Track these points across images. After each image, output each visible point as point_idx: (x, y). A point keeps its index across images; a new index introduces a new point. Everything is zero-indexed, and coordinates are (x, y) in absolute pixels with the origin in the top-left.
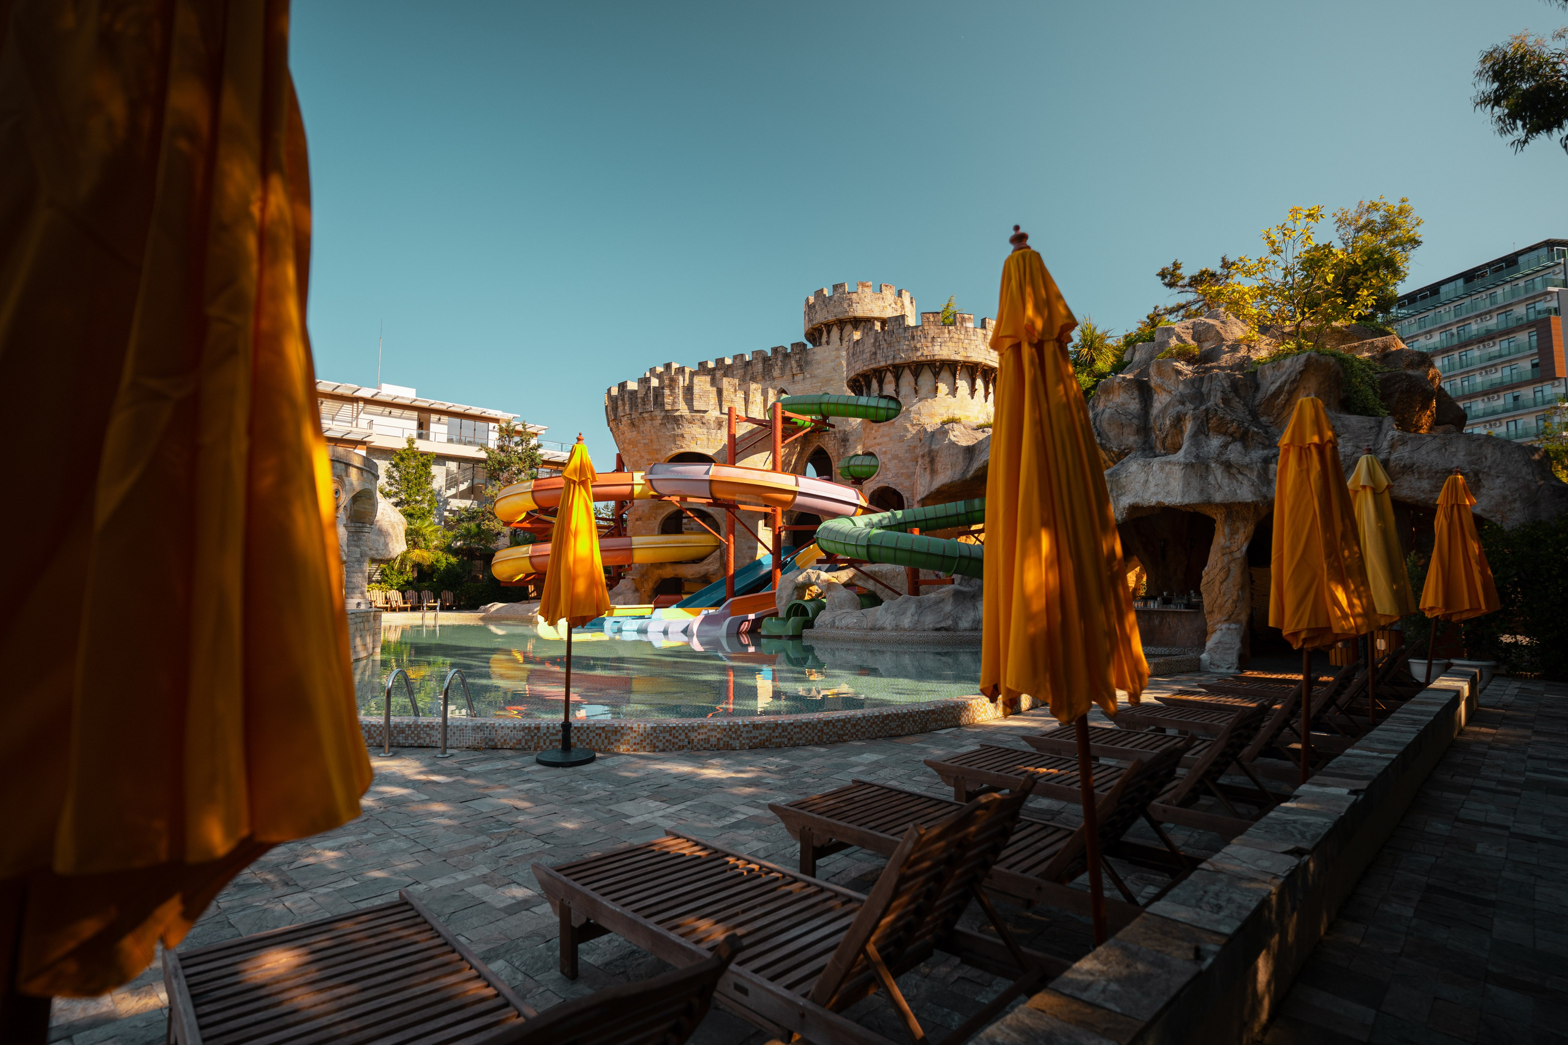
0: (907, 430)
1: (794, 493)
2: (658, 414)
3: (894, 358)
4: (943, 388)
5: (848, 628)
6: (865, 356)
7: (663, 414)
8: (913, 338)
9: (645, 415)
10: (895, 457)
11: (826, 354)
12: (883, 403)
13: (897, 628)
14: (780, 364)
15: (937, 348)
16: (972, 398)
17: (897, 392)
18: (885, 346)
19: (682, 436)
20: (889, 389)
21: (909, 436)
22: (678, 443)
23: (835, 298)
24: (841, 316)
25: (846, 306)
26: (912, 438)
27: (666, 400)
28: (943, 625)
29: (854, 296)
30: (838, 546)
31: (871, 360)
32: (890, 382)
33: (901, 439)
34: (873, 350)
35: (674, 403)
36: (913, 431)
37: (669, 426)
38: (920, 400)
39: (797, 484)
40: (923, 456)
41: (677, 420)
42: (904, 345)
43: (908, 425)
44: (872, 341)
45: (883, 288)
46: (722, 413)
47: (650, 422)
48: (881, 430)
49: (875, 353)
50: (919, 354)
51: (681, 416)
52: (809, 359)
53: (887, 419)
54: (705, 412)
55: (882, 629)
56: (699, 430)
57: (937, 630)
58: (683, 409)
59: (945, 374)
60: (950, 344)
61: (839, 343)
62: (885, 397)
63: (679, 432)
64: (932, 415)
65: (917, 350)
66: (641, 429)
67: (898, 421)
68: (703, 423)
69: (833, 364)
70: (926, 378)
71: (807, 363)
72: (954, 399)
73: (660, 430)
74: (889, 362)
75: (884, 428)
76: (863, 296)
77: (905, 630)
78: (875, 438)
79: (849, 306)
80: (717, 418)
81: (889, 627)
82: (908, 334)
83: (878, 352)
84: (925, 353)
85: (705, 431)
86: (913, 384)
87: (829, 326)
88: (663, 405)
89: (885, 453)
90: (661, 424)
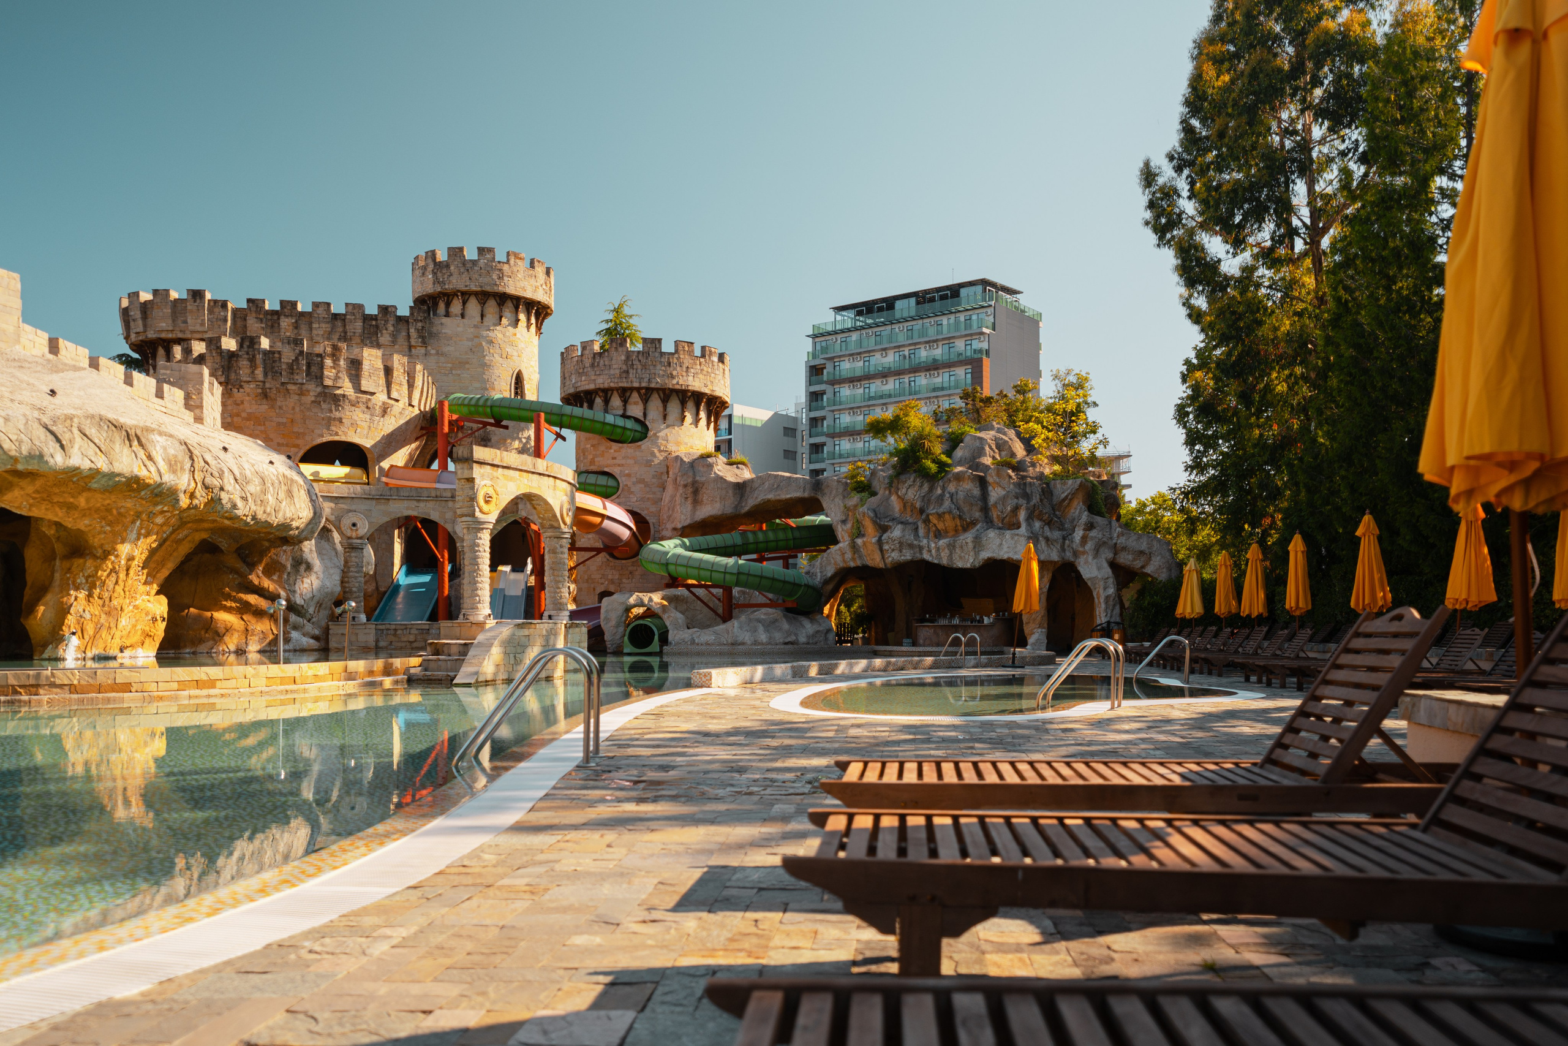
0: (655, 456)
2: (313, 389)
3: (649, 381)
4: (689, 418)
5: (707, 644)
6: (612, 372)
7: (319, 389)
8: (669, 364)
9: (290, 387)
10: (641, 481)
11: (460, 329)
12: (630, 424)
13: (756, 643)
15: (691, 378)
16: (708, 429)
17: (645, 415)
18: (639, 367)
19: (340, 420)
20: (635, 410)
21: (656, 461)
22: (333, 428)
23: (482, 262)
24: (488, 289)
25: (495, 277)
26: (659, 464)
27: (326, 373)
28: (789, 639)
29: (506, 267)
31: (621, 377)
32: (636, 403)
33: (648, 463)
34: (624, 367)
35: (337, 378)
36: (660, 457)
37: (324, 406)
38: (668, 427)
39: (605, 508)
40: (685, 486)
41: (337, 400)
42: (660, 370)
43: (656, 451)
44: (623, 358)
45: (536, 264)
46: (389, 398)
47: (297, 397)
48: (623, 451)
49: (627, 372)
50: (675, 382)
51: (344, 396)
52: (434, 330)
53: (633, 441)
54: (373, 394)
55: (743, 644)
56: (361, 415)
57: (786, 644)
58: (347, 387)
59: (694, 407)
60: (701, 376)
61: (479, 319)
62: (629, 417)
63: (337, 415)
64: (678, 444)
65: (673, 377)
66: (279, 403)
67: (645, 444)
68: (368, 408)
69: (470, 343)
70: (674, 406)
71: (432, 335)
72: (693, 430)
73: (309, 409)
74: (644, 385)
75: (628, 450)
76: (515, 269)
77: (762, 644)
78: (614, 458)
79: (499, 278)
80: (384, 403)
81: (749, 642)
82: (664, 360)
83: (631, 371)
84: (681, 382)
85: (368, 417)
86: (661, 409)
88: (320, 377)
89: (629, 475)
90: (313, 402)
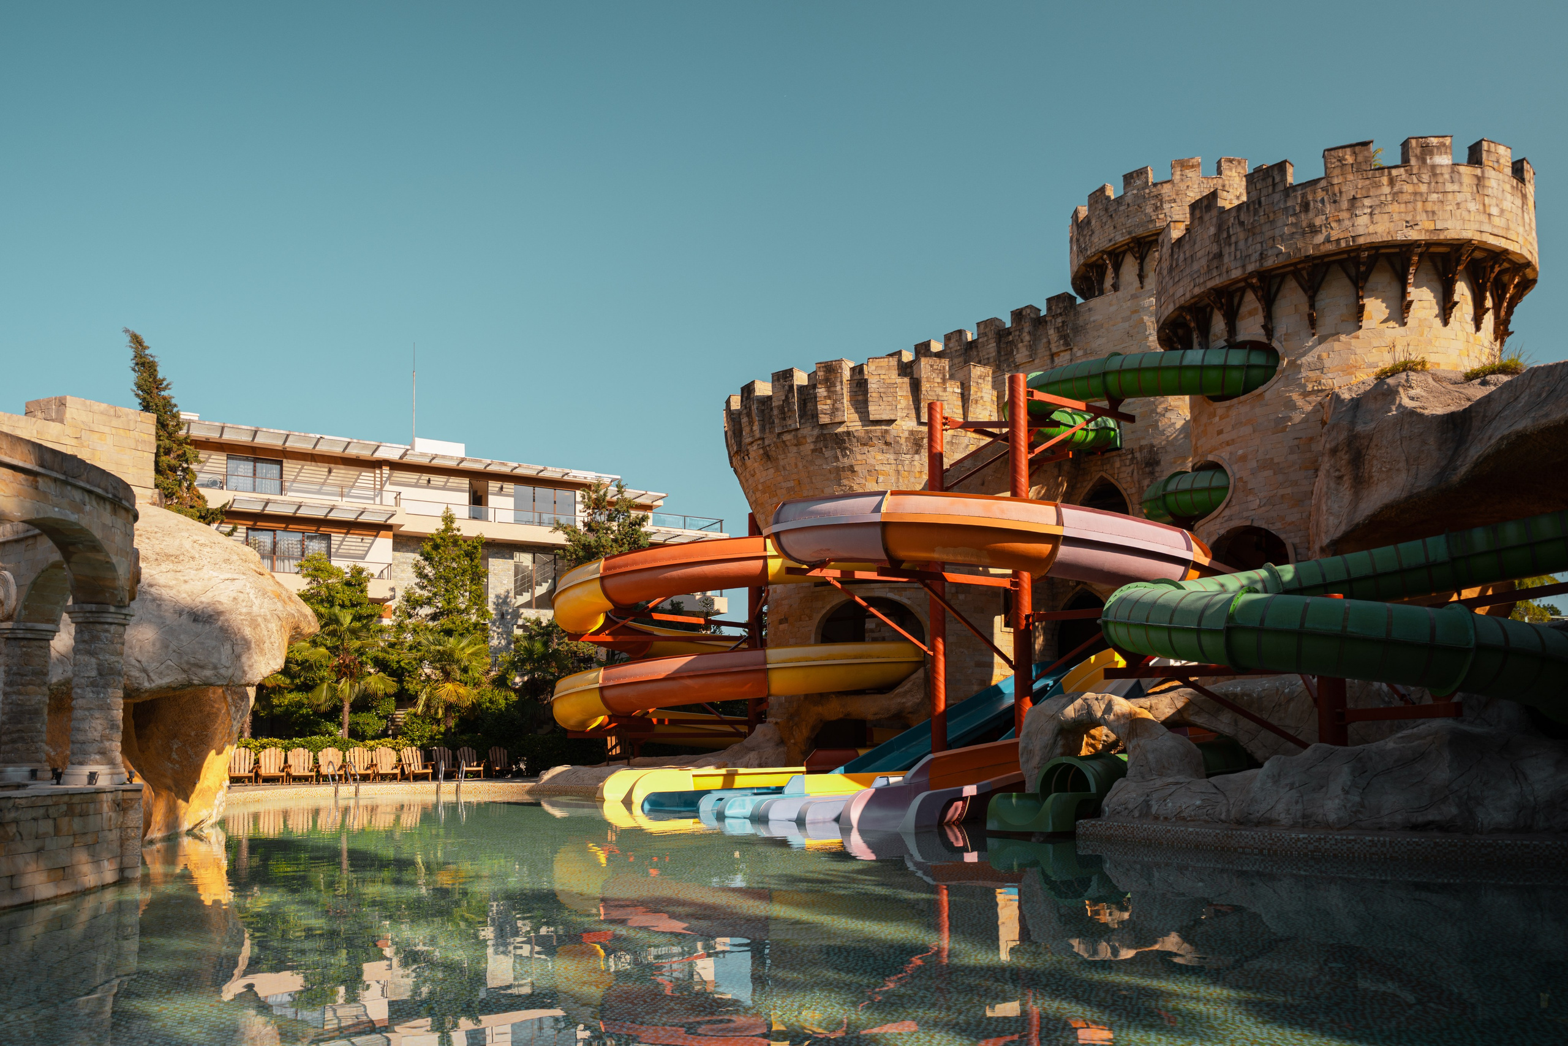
0: (1294, 407)
1: (1054, 540)
2: (809, 433)
3: (1262, 257)
4: (1375, 308)
5: (1180, 818)
6: (1196, 267)
7: (816, 432)
8: (1306, 207)
9: (787, 437)
10: (1267, 464)
11: (1113, 309)
12: (1237, 357)
13: (1306, 822)
14: (1027, 338)
15: (1363, 220)
16: (1446, 323)
17: (1269, 330)
18: (1242, 236)
19: (852, 469)
20: (1251, 328)
21: (1297, 417)
22: (845, 482)
23: (1129, 199)
24: (1140, 232)
25: (1149, 210)
26: (1305, 421)
27: (820, 407)
29: (1166, 189)
30: (1153, 634)
31: (1209, 270)
32: (1252, 313)
33: (1280, 426)
34: (1215, 249)
35: (834, 410)
36: (1306, 406)
37: (828, 453)
38: (1322, 340)
39: (1060, 522)
40: (1334, 451)
41: (840, 442)
42: (1286, 225)
43: (1295, 396)
44: (1212, 230)
45: (1224, 165)
46: (920, 423)
47: (794, 449)
48: (1233, 413)
49: (1219, 256)
50: (1320, 238)
51: (848, 433)
52: (1080, 322)
53: (1248, 388)
54: (891, 422)
55: (1267, 822)
56: (880, 457)
57: (1415, 827)
58: (851, 421)
59: (1381, 279)
60: (1395, 208)
61: (1137, 284)
62: (1242, 345)
63: (846, 462)
64: (1349, 369)
65: (1314, 230)
66: (782, 463)
67: (1272, 390)
68: (887, 444)
69: (1126, 325)
70: (1335, 292)
71: (1077, 330)
72: (1401, 330)
73: (812, 462)
74: (1250, 268)
75: (1241, 408)
76: (1183, 186)
77: (1328, 826)
78: (1220, 432)
79: (1156, 209)
80: (912, 432)
81: (1285, 819)
82: (1295, 202)
83: (1226, 250)
84: (1335, 234)
85: (891, 457)
86: (1305, 308)
87: (1117, 256)
88: (815, 416)
89: (1243, 458)
90: (813, 451)
